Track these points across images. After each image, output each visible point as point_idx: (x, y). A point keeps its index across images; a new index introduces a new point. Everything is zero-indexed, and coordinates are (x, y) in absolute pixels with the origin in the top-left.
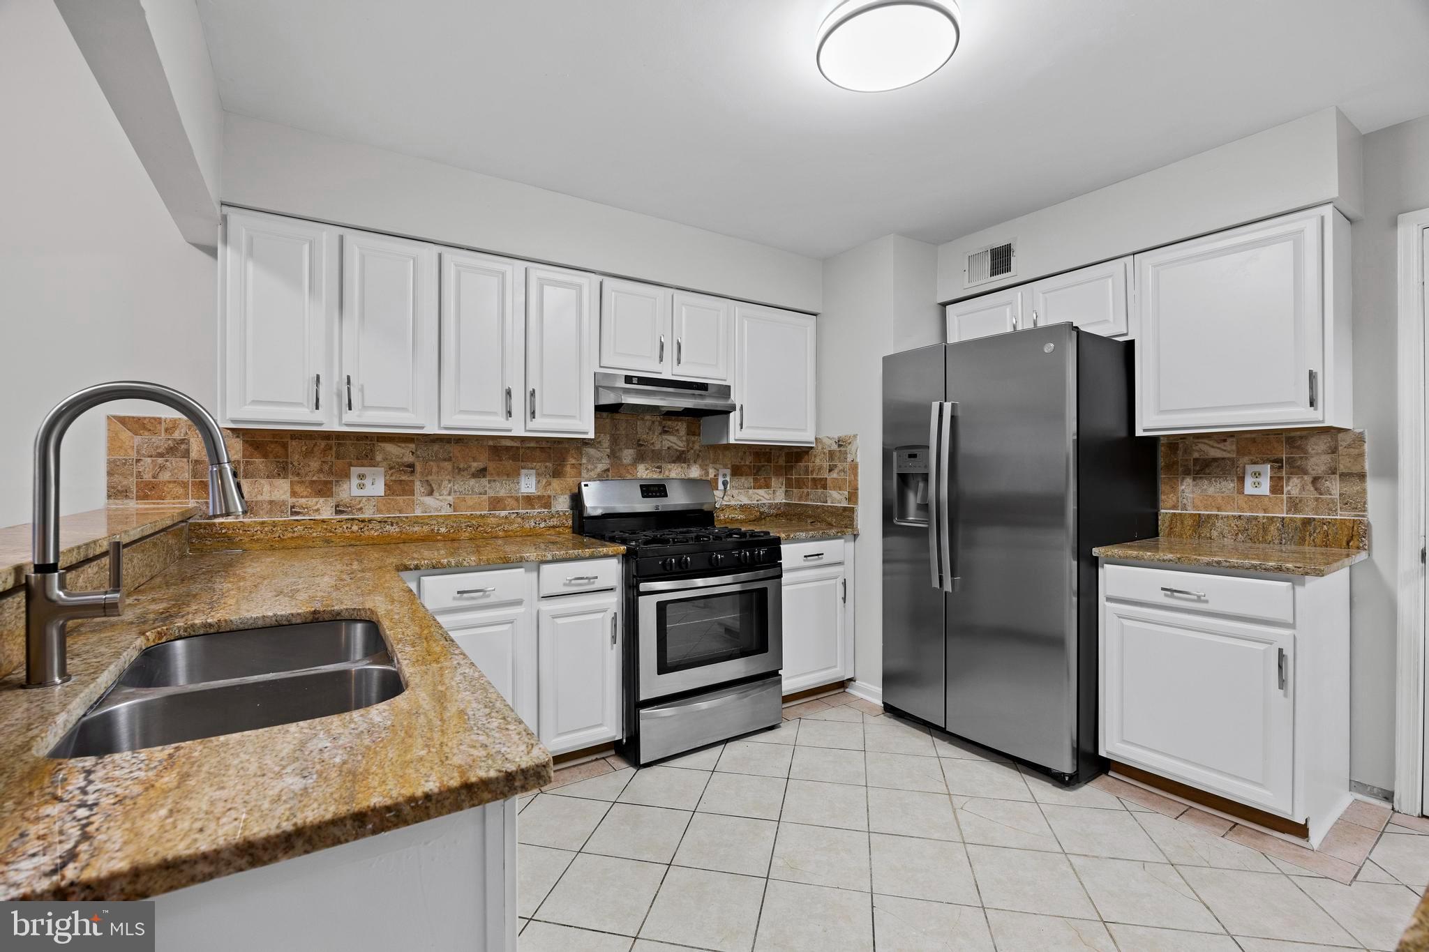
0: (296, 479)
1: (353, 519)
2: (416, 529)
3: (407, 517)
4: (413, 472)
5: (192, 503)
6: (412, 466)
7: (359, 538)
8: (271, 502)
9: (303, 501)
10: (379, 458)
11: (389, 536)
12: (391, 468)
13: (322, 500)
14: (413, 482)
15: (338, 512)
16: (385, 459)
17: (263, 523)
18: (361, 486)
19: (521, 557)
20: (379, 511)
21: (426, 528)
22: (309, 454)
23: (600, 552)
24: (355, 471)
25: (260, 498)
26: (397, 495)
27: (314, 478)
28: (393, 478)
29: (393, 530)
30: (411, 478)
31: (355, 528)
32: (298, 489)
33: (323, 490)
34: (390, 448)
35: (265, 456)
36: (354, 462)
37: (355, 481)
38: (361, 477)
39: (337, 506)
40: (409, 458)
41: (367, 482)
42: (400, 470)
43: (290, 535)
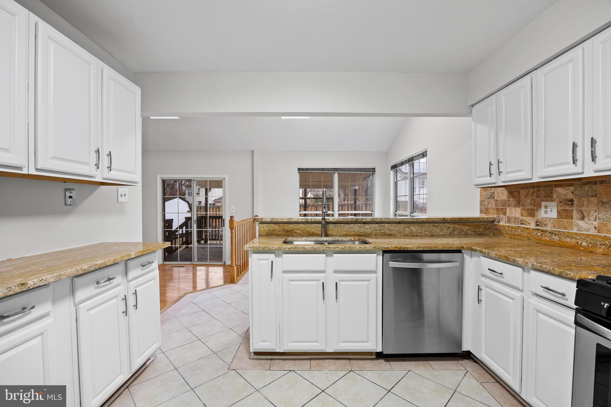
0: (523, 208)
1: (538, 229)
2: (568, 240)
3: (563, 232)
4: (572, 204)
5: (495, 216)
6: (572, 201)
7: (540, 240)
8: (515, 218)
9: (525, 218)
10: (555, 196)
11: (554, 242)
12: (561, 202)
13: (531, 218)
14: (572, 210)
15: (537, 225)
16: (558, 197)
17: (509, 226)
18: (546, 212)
20: (554, 227)
21: (574, 241)
22: (526, 196)
24: (543, 204)
25: (512, 216)
26: (563, 218)
27: (529, 208)
28: (562, 208)
29: (556, 238)
30: (571, 209)
31: (539, 234)
32: (524, 212)
33: (532, 213)
34: (560, 190)
35: (513, 198)
36: (544, 199)
37: (543, 210)
38: (546, 207)
39: (536, 222)
40: (571, 196)
41: (549, 210)
42: (565, 204)
43: (516, 233)
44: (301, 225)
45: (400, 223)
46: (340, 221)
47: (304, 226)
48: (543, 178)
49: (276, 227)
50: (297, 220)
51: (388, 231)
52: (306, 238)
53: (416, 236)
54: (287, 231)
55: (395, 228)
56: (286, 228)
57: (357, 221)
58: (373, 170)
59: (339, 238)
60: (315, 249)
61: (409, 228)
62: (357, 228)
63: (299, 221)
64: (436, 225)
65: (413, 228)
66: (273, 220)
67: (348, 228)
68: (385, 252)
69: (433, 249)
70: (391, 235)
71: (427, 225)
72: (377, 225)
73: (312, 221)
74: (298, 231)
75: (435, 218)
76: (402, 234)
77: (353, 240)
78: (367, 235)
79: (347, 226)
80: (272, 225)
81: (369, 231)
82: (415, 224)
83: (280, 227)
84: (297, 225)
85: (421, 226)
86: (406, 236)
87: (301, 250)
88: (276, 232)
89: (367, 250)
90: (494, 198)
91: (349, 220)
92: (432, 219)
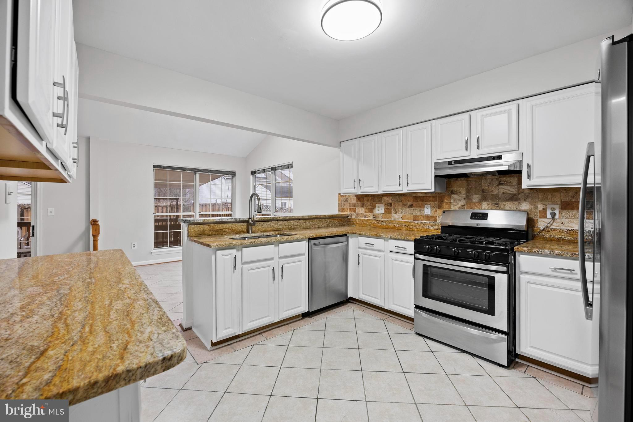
0: (366, 208)
1: (375, 220)
2: (390, 224)
3: (388, 220)
4: (391, 206)
5: (349, 213)
6: (391, 204)
7: (376, 226)
8: (361, 214)
9: (367, 214)
10: (383, 201)
11: (383, 226)
12: (386, 205)
13: (370, 214)
14: (391, 209)
15: (374, 218)
16: (384, 202)
17: (358, 219)
18: (379, 210)
19: (381, 235)
20: (383, 218)
21: (393, 225)
22: (368, 201)
23: (407, 238)
24: (377, 205)
25: (359, 213)
26: (387, 213)
27: (369, 208)
28: (386, 208)
29: (384, 224)
30: (391, 208)
31: (376, 222)
32: (366, 210)
33: (371, 211)
34: (385, 198)
35: (360, 202)
36: (377, 203)
37: (377, 209)
38: (379, 207)
39: (374, 216)
40: (390, 201)
41: (380, 209)
42: (388, 205)
43: (363, 223)
44: (229, 225)
45: (300, 219)
46: (262, 220)
47: (232, 225)
48: (384, 192)
49: (207, 227)
50: (228, 220)
51: (293, 226)
52: (239, 235)
53: (310, 228)
54: (217, 230)
55: (297, 224)
56: (216, 228)
57: (274, 219)
58: (234, 174)
59: (264, 233)
60: (268, 241)
61: (305, 223)
62: (273, 225)
63: (229, 221)
64: (320, 220)
65: (308, 223)
66: (205, 221)
67: (266, 225)
68: (310, 239)
69: (335, 235)
70: (295, 229)
71: (316, 220)
72: (286, 222)
73: (240, 220)
74: (227, 230)
75: (320, 216)
76: (302, 228)
77: (274, 234)
78: (279, 230)
79: (266, 223)
80: (203, 226)
81: (281, 227)
82: (309, 220)
83: (210, 227)
84: (226, 224)
85: (313, 221)
86: (304, 229)
87: (258, 243)
88: (206, 232)
89: (301, 239)
90: (348, 202)
91: (268, 219)
92: (319, 216)
